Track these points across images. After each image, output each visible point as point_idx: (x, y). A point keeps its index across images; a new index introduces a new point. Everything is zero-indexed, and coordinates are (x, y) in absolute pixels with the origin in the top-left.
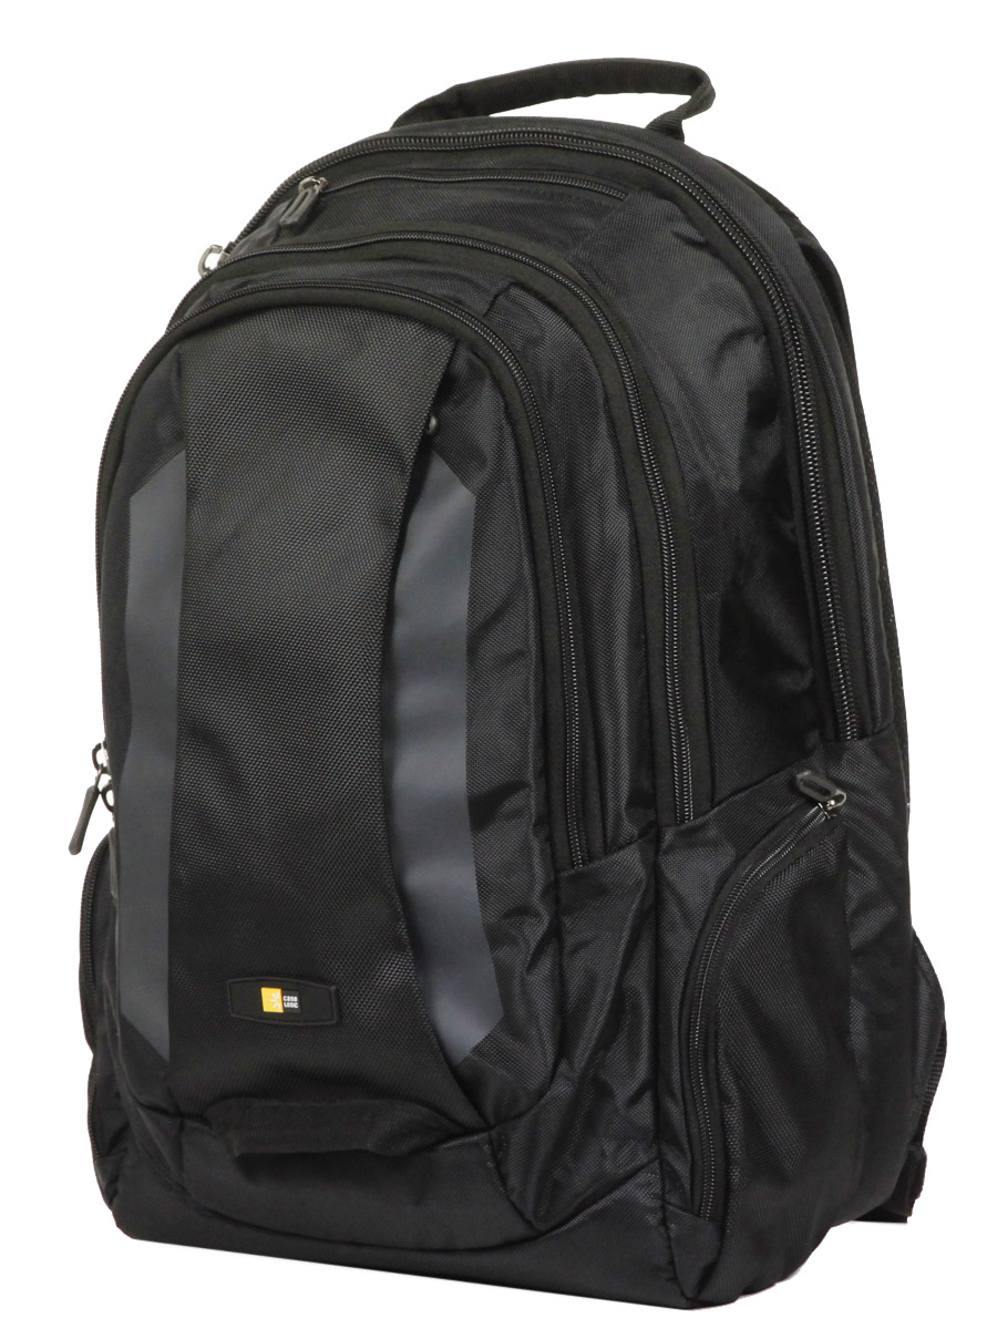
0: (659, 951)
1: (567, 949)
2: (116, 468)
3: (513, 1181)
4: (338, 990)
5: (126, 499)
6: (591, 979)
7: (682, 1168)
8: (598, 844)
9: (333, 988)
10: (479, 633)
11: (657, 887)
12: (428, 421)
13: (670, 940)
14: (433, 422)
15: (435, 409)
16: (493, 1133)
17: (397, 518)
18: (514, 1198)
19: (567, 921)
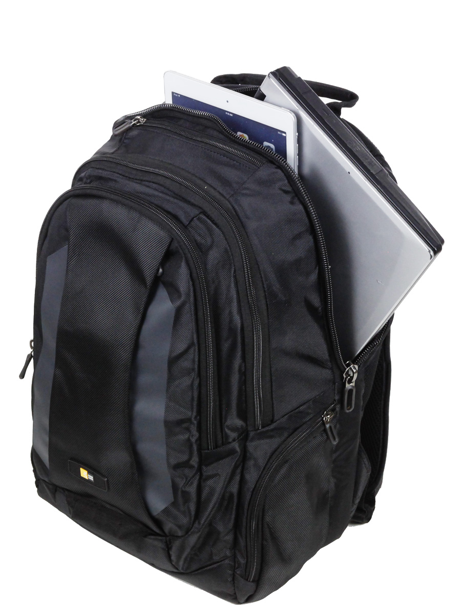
0: (242, 481)
1: (204, 477)
2: (44, 241)
3: (173, 558)
4: (108, 480)
5: (46, 257)
6: (211, 493)
7: (242, 561)
8: (220, 442)
9: (106, 479)
10: (173, 361)
11: (245, 456)
12: (158, 270)
13: (247, 477)
14: (161, 270)
15: (163, 264)
16: (168, 538)
17: (142, 309)
18: (173, 563)
19: (204, 468)
